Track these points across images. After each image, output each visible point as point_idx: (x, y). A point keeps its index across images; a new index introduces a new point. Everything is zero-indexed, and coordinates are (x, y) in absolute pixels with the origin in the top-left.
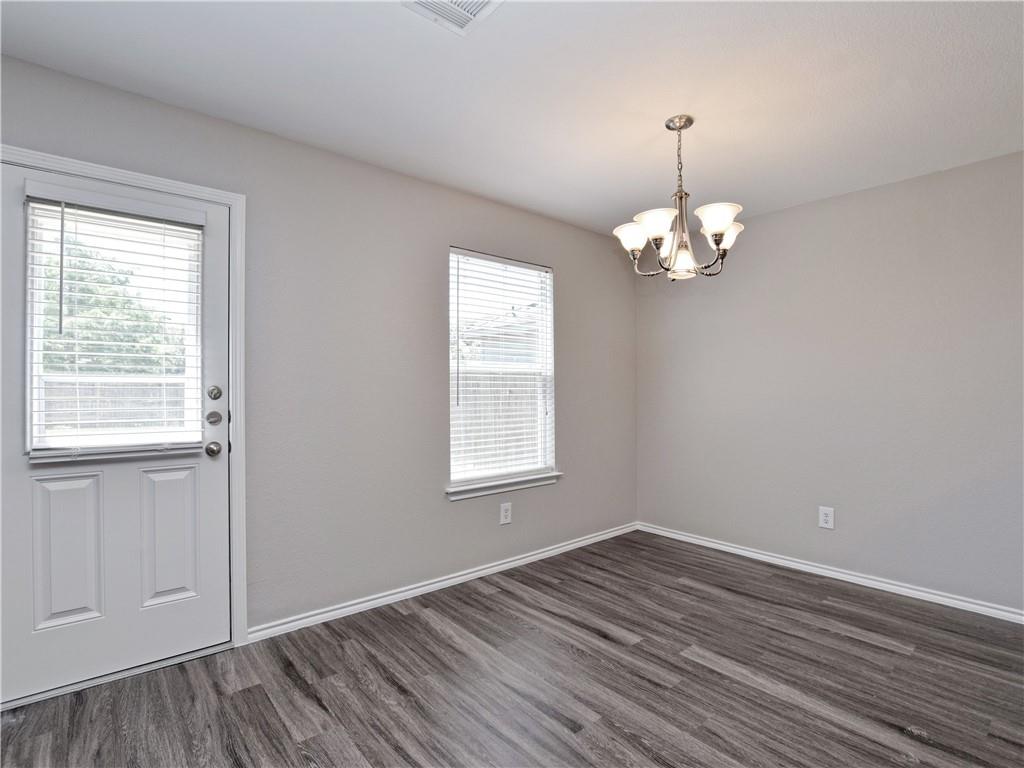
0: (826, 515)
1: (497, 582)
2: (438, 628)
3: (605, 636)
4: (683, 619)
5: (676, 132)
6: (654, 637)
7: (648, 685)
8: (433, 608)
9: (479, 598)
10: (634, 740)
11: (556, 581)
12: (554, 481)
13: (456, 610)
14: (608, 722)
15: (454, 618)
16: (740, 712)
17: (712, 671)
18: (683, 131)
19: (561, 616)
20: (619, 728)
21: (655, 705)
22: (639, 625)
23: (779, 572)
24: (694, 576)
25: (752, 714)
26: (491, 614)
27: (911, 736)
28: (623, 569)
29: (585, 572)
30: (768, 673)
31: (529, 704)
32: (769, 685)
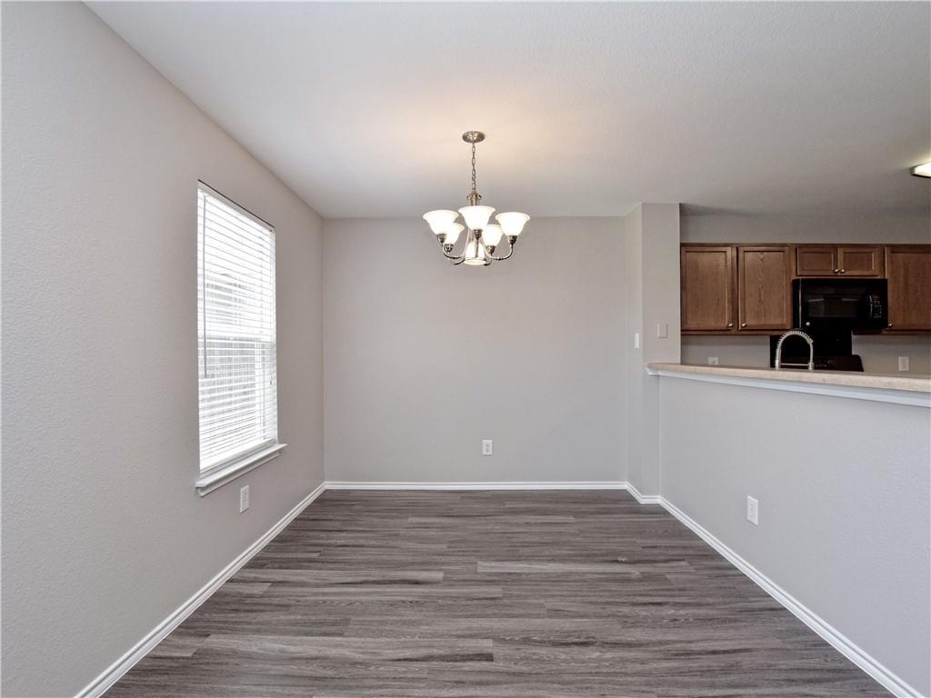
0: (487, 446)
1: (255, 578)
2: (254, 649)
3: (417, 583)
4: (448, 547)
5: (471, 144)
6: (451, 568)
7: (488, 602)
8: (215, 633)
9: (255, 600)
10: (527, 641)
11: (315, 556)
12: (277, 455)
13: (249, 623)
14: (499, 639)
15: (258, 631)
16: (552, 590)
17: (510, 574)
18: (476, 144)
19: (361, 583)
20: (511, 640)
21: (509, 612)
22: (429, 563)
23: (463, 495)
24: (415, 514)
25: (558, 588)
26: (292, 609)
27: (621, 562)
28: (357, 525)
29: (328, 538)
30: (536, 560)
31: (435, 663)
32: (545, 567)
